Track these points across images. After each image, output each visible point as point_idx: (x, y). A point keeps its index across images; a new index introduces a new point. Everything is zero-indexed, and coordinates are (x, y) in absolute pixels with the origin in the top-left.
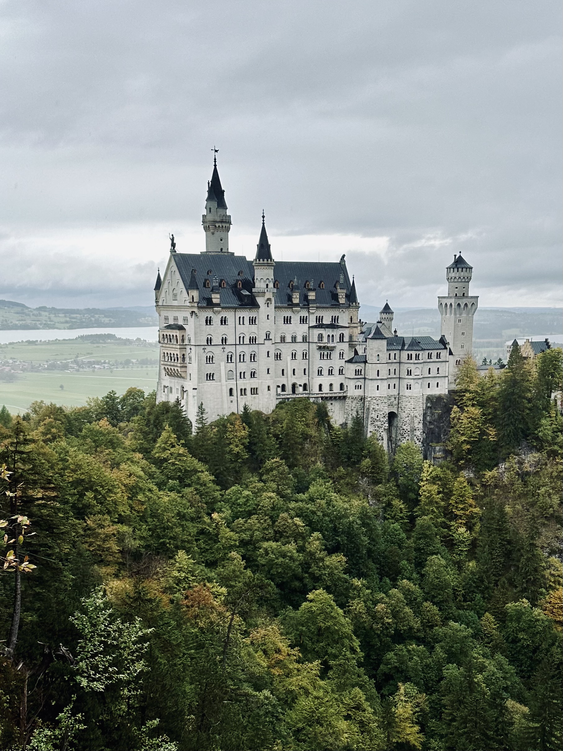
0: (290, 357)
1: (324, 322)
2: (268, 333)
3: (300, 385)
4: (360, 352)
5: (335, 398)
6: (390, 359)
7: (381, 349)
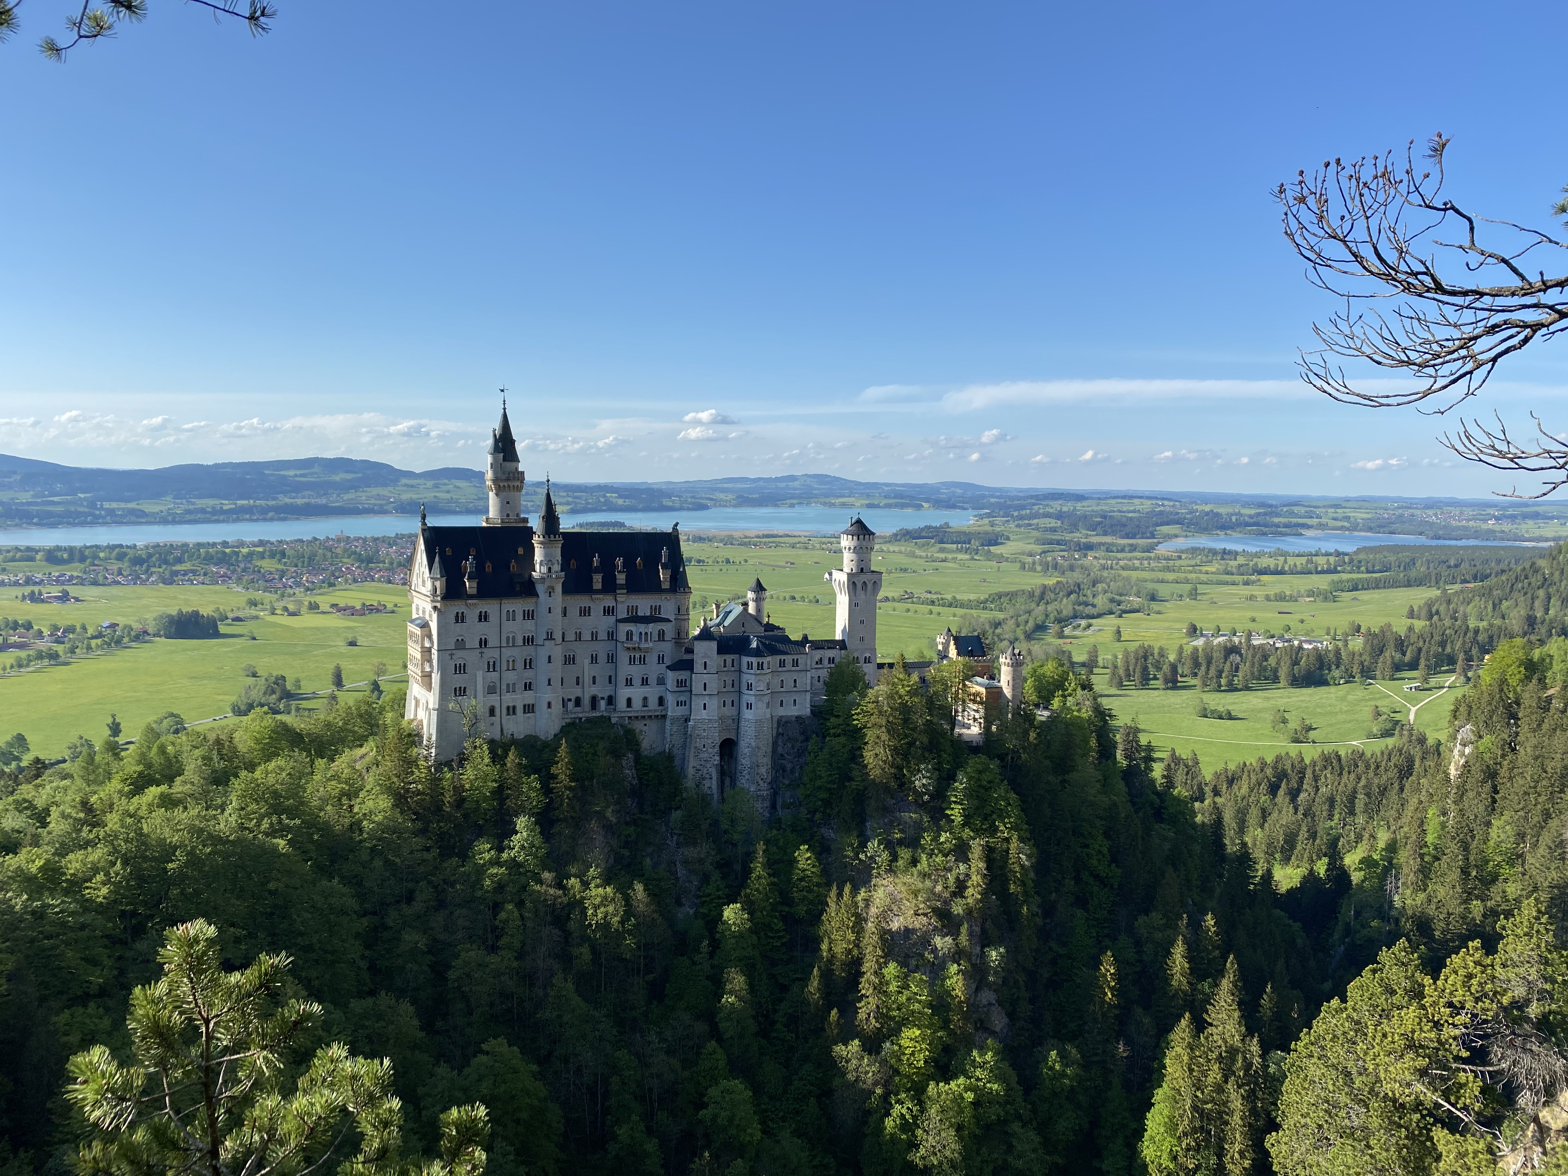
0: (587, 661)
1: (640, 614)
2: (550, 631)
3: (603, 698)
5: (650, 717)
6: (725, 666)
7: (709, 654)
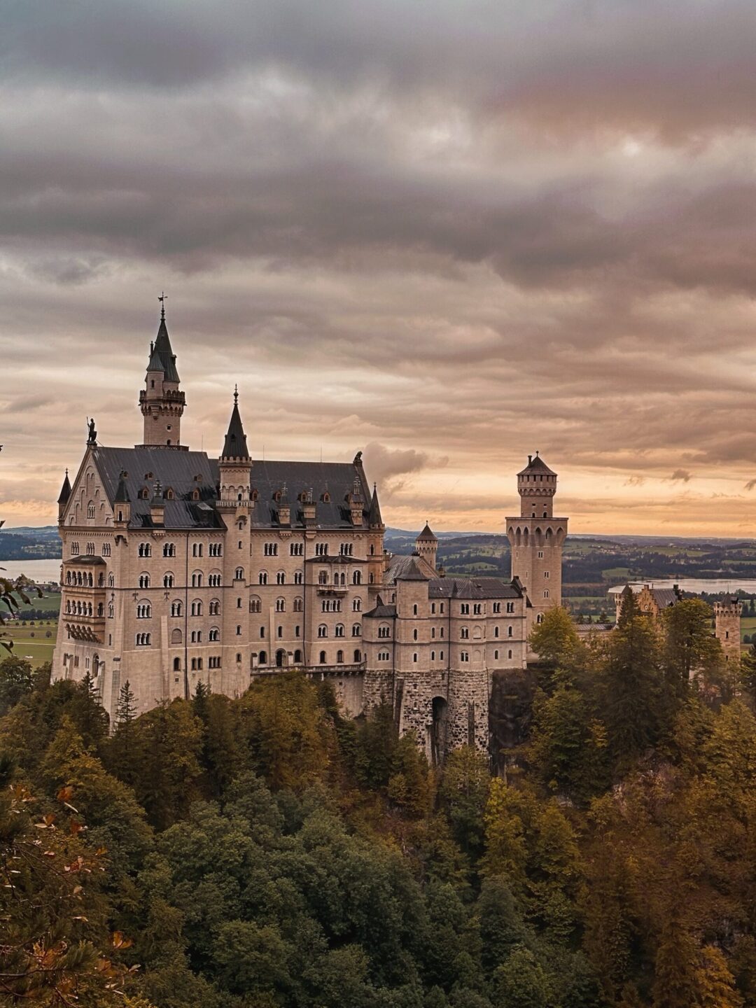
0: (273, 609)
1: (329, 554)
2: (240, 570)
3: (290, 654)
4: (386, 602)
5: (347, 673)
6: (433, 612)
7: (420, 596)
